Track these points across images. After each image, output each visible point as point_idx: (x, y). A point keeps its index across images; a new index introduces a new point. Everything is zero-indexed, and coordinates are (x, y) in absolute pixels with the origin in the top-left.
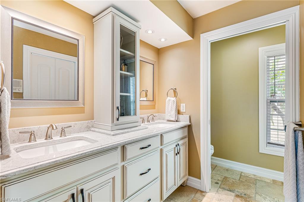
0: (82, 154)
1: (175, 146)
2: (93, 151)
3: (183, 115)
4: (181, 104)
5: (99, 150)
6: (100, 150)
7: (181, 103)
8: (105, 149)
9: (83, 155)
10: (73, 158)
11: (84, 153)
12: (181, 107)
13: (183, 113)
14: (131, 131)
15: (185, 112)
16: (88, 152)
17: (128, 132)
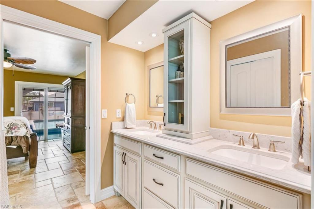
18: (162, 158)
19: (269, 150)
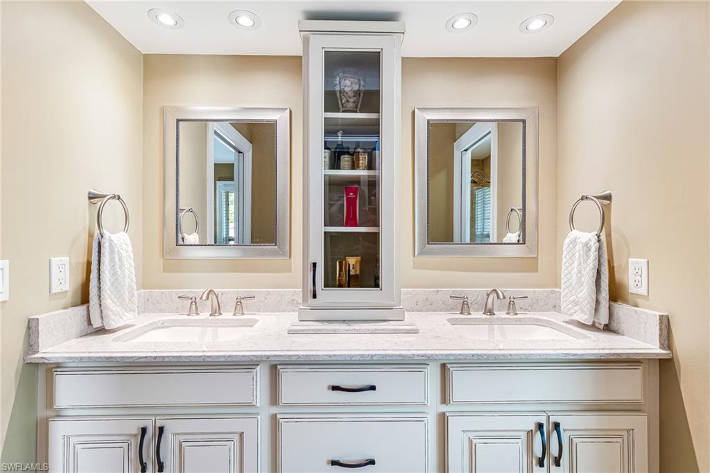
0: (157, 357)
1: (533, 427)
2: (180, 356)
3: (637, 306)
4: (630, 259)
5: (192, 359)
6: (196, 360)
7: (629, 256)
8: (208, 359)
9: (158, 360)
10: (138, 361)
11: (159, 357)
12: (631, 271)
13: (639, 301)
14: (347, 332)
15: (646, 298)
16: (168, 357)
17: (335, 332)
18: (373, 388)
19: (508, 313)
